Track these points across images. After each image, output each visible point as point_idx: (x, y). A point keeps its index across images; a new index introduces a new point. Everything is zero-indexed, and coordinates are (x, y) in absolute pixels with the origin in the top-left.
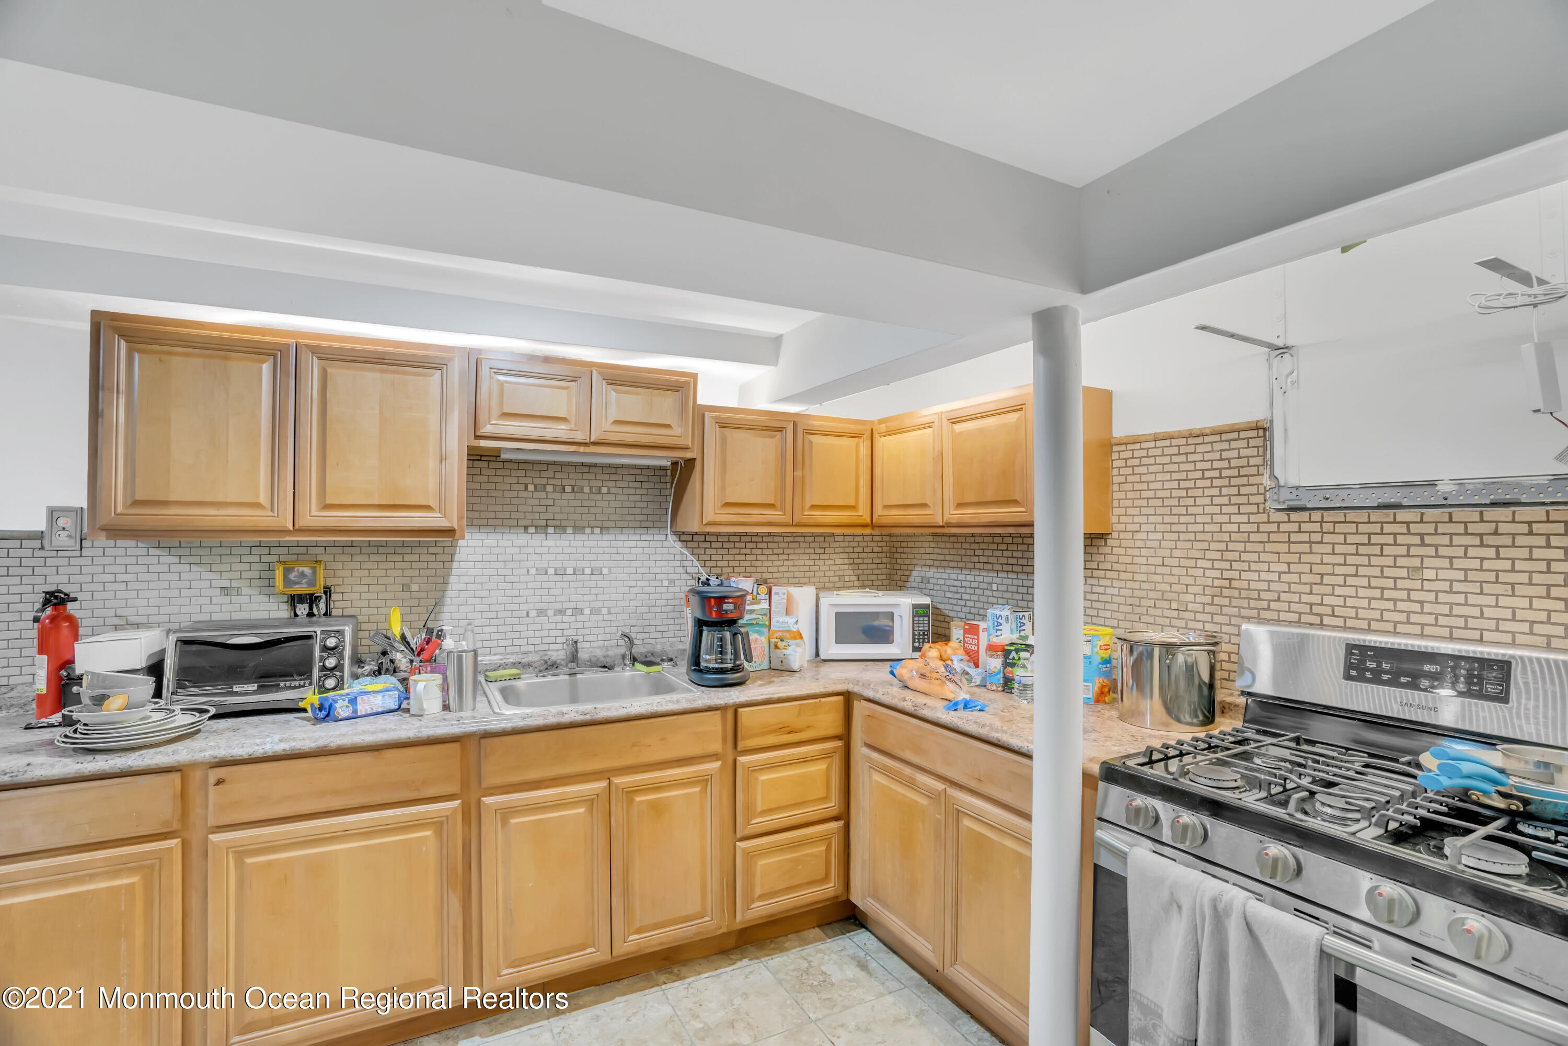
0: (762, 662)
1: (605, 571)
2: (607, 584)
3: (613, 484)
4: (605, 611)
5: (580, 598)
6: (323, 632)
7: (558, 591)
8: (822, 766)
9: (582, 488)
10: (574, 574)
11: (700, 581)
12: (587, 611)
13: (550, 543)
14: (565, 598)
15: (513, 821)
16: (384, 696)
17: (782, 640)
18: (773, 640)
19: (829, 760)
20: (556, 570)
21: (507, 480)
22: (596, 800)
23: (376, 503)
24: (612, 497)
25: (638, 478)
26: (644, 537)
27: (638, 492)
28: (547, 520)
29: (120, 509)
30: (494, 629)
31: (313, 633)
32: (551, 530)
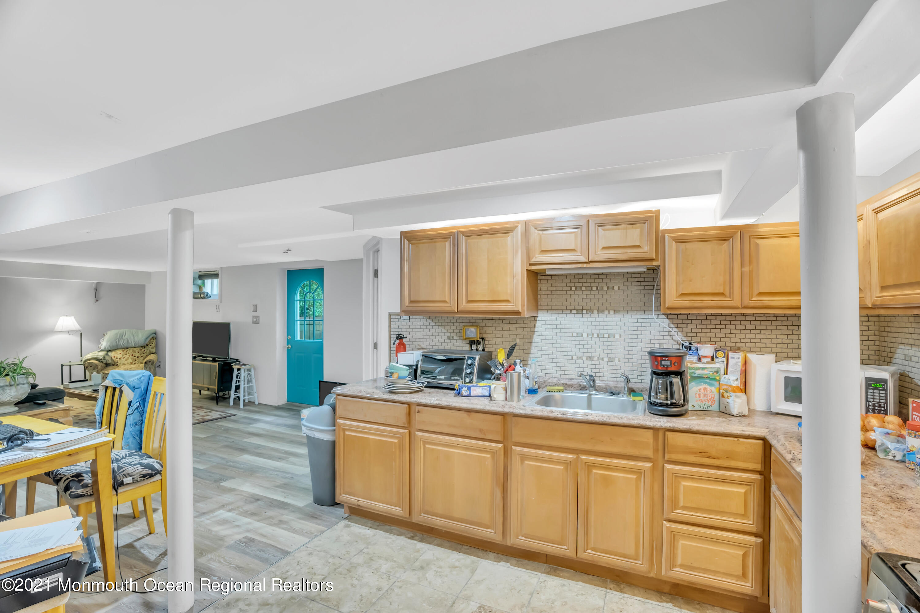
0: (712, 405)
1: (617, 336)
2: (618, 344)
3: (622, 284)
4: (617, 360)
5: (602, 351)
6: (468, 357)
7: (589, 347)
8: (741, 490)
9: (602, 287)
10: (598, 337)
11: (684, 346)
12: (606, 359)
13: (584, 319)
14: (593, 351)
15: (526, 462)
16: (483, 389)
17: (727, 392)
18: (721, 391)
19: (748, 487)
20: (587, 335)
21: (561, 285)
22: (569, 464)
23: (487, 299)
24: (621, 292)
25: (638, 280)
26: (642, 316)
27: (638, 288)
28: (582, 306)
29: (407, 304)
30: (555, 364)
31: (463, 358)
32: (584, 312)
